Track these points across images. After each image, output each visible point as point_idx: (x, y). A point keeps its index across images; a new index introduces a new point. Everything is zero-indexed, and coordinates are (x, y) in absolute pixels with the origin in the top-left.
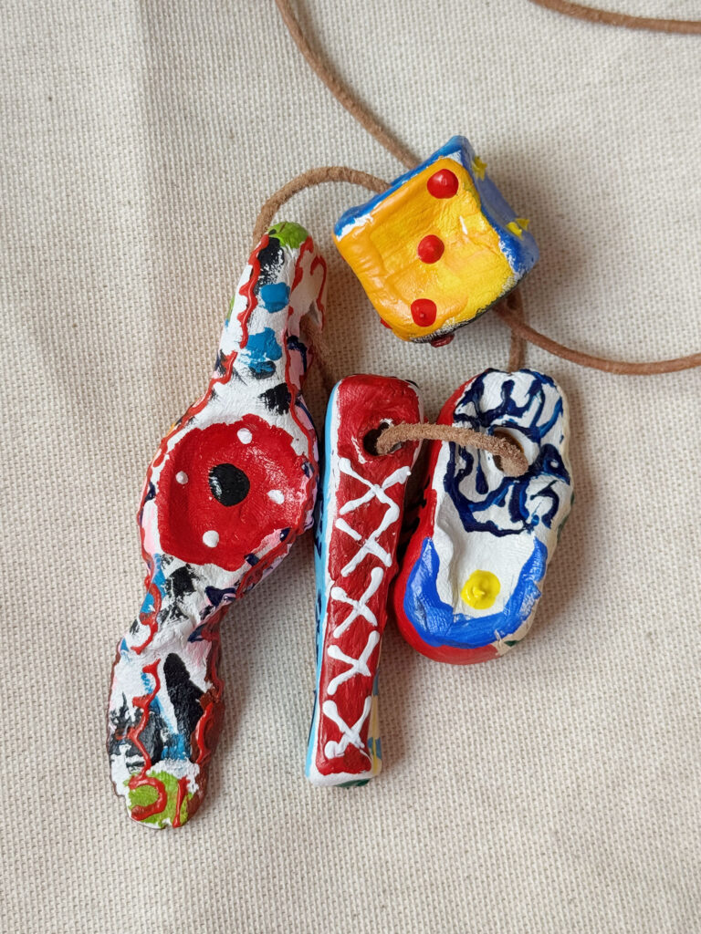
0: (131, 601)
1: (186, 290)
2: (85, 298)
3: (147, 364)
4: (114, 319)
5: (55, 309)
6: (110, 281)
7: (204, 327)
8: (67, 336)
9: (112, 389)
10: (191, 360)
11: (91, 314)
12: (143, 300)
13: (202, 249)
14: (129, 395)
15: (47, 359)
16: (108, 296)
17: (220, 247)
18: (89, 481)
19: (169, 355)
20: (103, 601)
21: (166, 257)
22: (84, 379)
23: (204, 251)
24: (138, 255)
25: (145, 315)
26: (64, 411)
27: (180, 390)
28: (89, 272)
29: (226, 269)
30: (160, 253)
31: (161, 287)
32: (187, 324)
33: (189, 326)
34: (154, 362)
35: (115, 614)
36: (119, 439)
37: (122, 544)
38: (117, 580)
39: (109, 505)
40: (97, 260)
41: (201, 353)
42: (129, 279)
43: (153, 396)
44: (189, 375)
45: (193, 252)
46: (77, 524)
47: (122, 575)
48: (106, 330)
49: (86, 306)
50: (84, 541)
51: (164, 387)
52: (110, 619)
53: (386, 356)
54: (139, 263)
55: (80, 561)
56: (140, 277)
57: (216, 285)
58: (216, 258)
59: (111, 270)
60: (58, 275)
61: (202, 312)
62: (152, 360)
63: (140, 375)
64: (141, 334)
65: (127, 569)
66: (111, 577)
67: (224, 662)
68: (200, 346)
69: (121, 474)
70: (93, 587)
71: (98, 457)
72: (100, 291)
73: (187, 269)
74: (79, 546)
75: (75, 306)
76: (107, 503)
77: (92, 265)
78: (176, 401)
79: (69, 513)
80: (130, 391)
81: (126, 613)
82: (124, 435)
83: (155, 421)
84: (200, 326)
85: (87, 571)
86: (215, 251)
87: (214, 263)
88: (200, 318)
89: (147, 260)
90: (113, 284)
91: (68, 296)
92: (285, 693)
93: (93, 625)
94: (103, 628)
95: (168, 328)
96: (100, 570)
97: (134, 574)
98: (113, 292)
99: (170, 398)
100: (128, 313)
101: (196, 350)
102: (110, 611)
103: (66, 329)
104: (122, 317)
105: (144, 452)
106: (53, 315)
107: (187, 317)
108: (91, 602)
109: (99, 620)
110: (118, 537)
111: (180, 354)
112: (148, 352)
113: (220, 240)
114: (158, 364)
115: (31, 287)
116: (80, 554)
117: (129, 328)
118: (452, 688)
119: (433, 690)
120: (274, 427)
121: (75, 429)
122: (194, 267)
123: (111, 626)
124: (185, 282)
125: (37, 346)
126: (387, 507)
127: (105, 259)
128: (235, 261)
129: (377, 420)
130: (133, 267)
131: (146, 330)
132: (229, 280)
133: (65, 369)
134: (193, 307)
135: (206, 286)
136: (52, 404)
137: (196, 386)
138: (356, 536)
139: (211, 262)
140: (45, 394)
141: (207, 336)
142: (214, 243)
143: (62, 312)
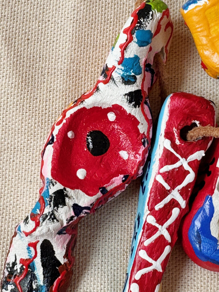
0: (31, 199)
1: (93, 30)
2: (37, 25)
3: (64, 67)
4: (50, 39)
5: (19, 28)
6: (52, 18)
7: (99, 52)
8: (23, 44)
9: (42, 77)
10: (89, 69)
11: (38, 34)
12: (68, 31)
13: (105, 9)
14: (51, 83)
15: (9, 55)
16: (50, 27)
17: (116, 10)
18: (20, 127)
19: (77, 64)
20: (16, 196)
21: (85, 10)
22: (28, 69)
23: (106, 11)
24: (70, 7)
25: (68, 40)
26: (13, 85)
27: (80, 85)
28: (41, 11)
29: (117, 23)
30: (82, 8)
31: (79, 27)
32: (90, 49)
33: (91, 50)
34: (68, 67)
35: (21, 204)
36: (41, 106)
37: (32, 166)
38: (25, 185)
39: (29, 142)
40: (47, 6)
41: (95, 66)
42: (63, 19)
43: (65, 85)
44: (86, 77)
45: (100, 10)
46: (9, 149)
47: (29, 183)
48: (45, 44)
49: (37, 29)
50: (11, 160)
51: (71, 81)
52: (18, 207)
53: (196, 85)
54: (70, 11)
55: (7, 171)
56: (69, 19)
57: (110, 31)
58: (112, 16)
59: (54, 12)
60: (24, 10)
61: (100, 44)
62: (67, 65)
63: (59, 73)
64: (64, 50)
65: (32, 180)
66: (23, 183)
67: (78, 244)
68: (95, 62)
69: (39, 126)
70: (12, 187)
71: (28, 114)
72: (46, 23)
73: (96, 19)
74: (8, 162)
75: (30, 29)
76: (28, 140)
77: (44, 8)
78: (76, 90)
79: (6, 143)
80: (52, 80)
81: (27, 205)
82: (44, 104)
83: (63, 100)
84: (97, 51)
85: (10, 177)
86: (113, 12)
87: (111, 18)
88: (98, 47)
89: (74, 10)
90: (53, 20)
91: (28, 22)
92: (109, 268)
93: (8, 208)
94: (13, 211)
95: (79, 49)
96: (17, 178)
97: (35, 184)
98: (53, 25)
99: (74, 88)
100: (59, 37)
101: (92, 64)
102: (18, 202)
103: (23, 40)
104: (55, 39)
105: (53, 116)
106: (17, 31)
107: (91, 45)
108: (9, 195)
109: (11, 206)
110: (30, 161)
111: (83, 64)
112: (66, 61)
113: (116, 6)
114: (70, 68)
115: (8, 14)
116: (8, 167)
117: (58, 45)
118: (205, 281)
119: (194, 280)
120: (130, 114)
121: (18, 96)
122: (100, 18)
123: (17, 211)
124: (93, 26)
125: (5, 47)
126: (188, 172)
127: (51, 6)
128: (122, 19)
129: (191, 120)
130: (66, 13)
131: (67, 48)
132: (117, 29)
133: (18, 62)
134: (95, 40)
135: (104, 30)
136: (7, 80)
137: (89, 83)
138: (167, 187)
139: (109, 17)
140: (4, 74)
141: (100, 58)
142: (113, 8)
143: (23, 30)
